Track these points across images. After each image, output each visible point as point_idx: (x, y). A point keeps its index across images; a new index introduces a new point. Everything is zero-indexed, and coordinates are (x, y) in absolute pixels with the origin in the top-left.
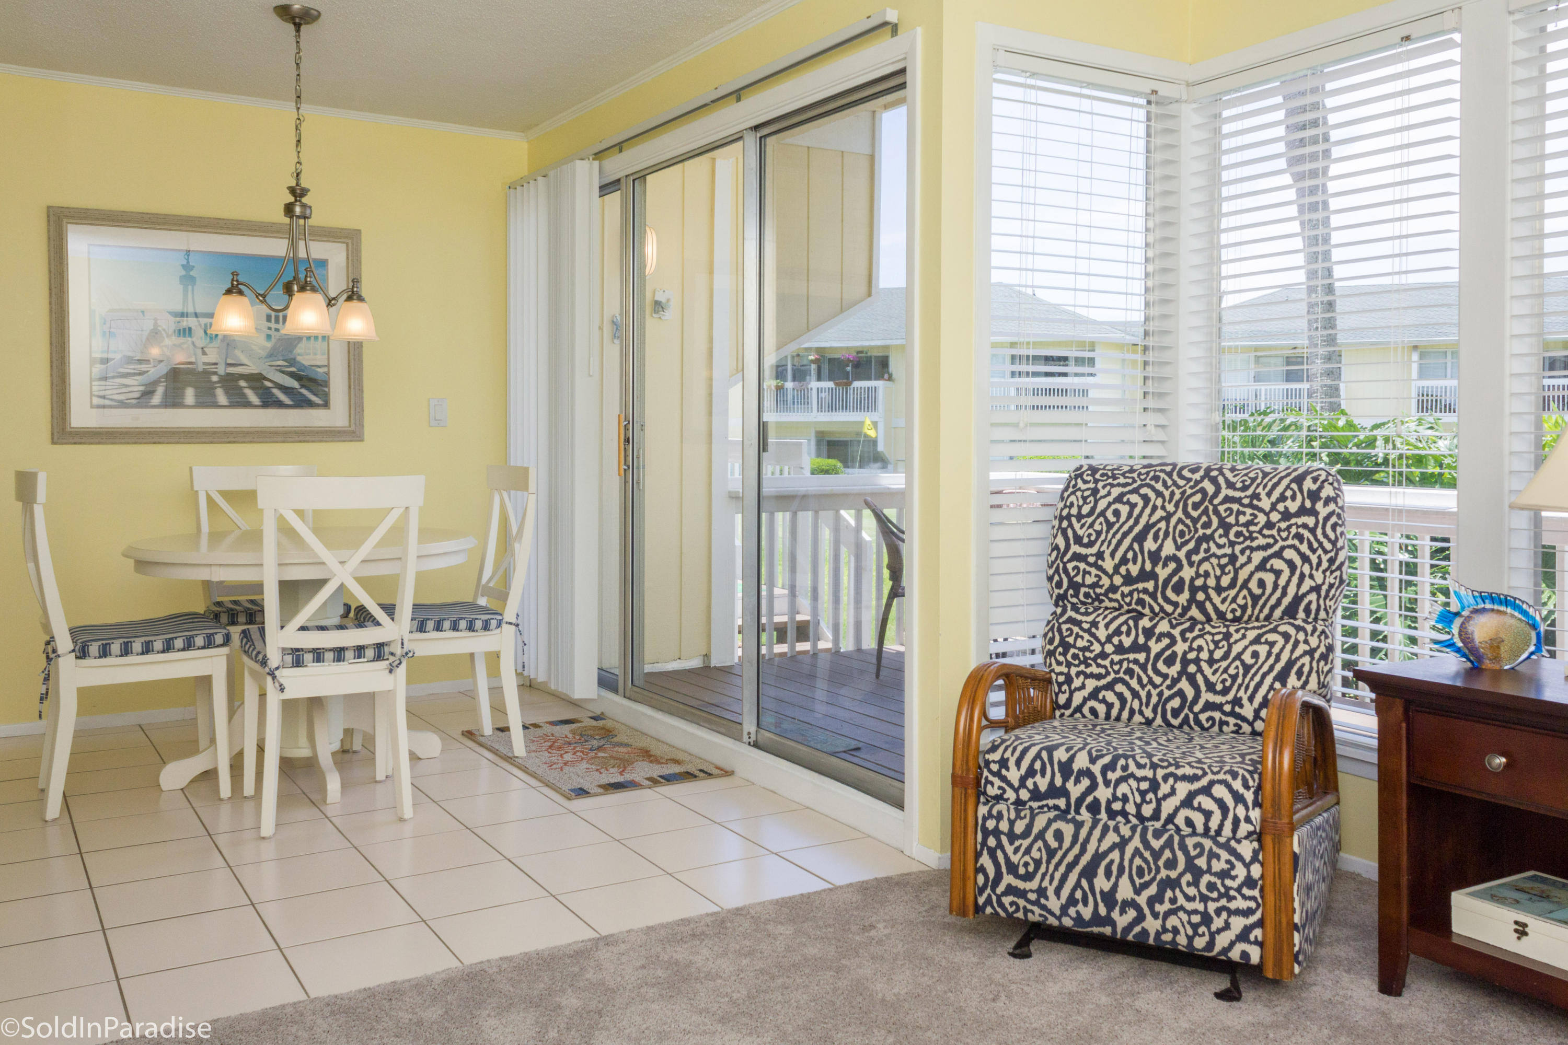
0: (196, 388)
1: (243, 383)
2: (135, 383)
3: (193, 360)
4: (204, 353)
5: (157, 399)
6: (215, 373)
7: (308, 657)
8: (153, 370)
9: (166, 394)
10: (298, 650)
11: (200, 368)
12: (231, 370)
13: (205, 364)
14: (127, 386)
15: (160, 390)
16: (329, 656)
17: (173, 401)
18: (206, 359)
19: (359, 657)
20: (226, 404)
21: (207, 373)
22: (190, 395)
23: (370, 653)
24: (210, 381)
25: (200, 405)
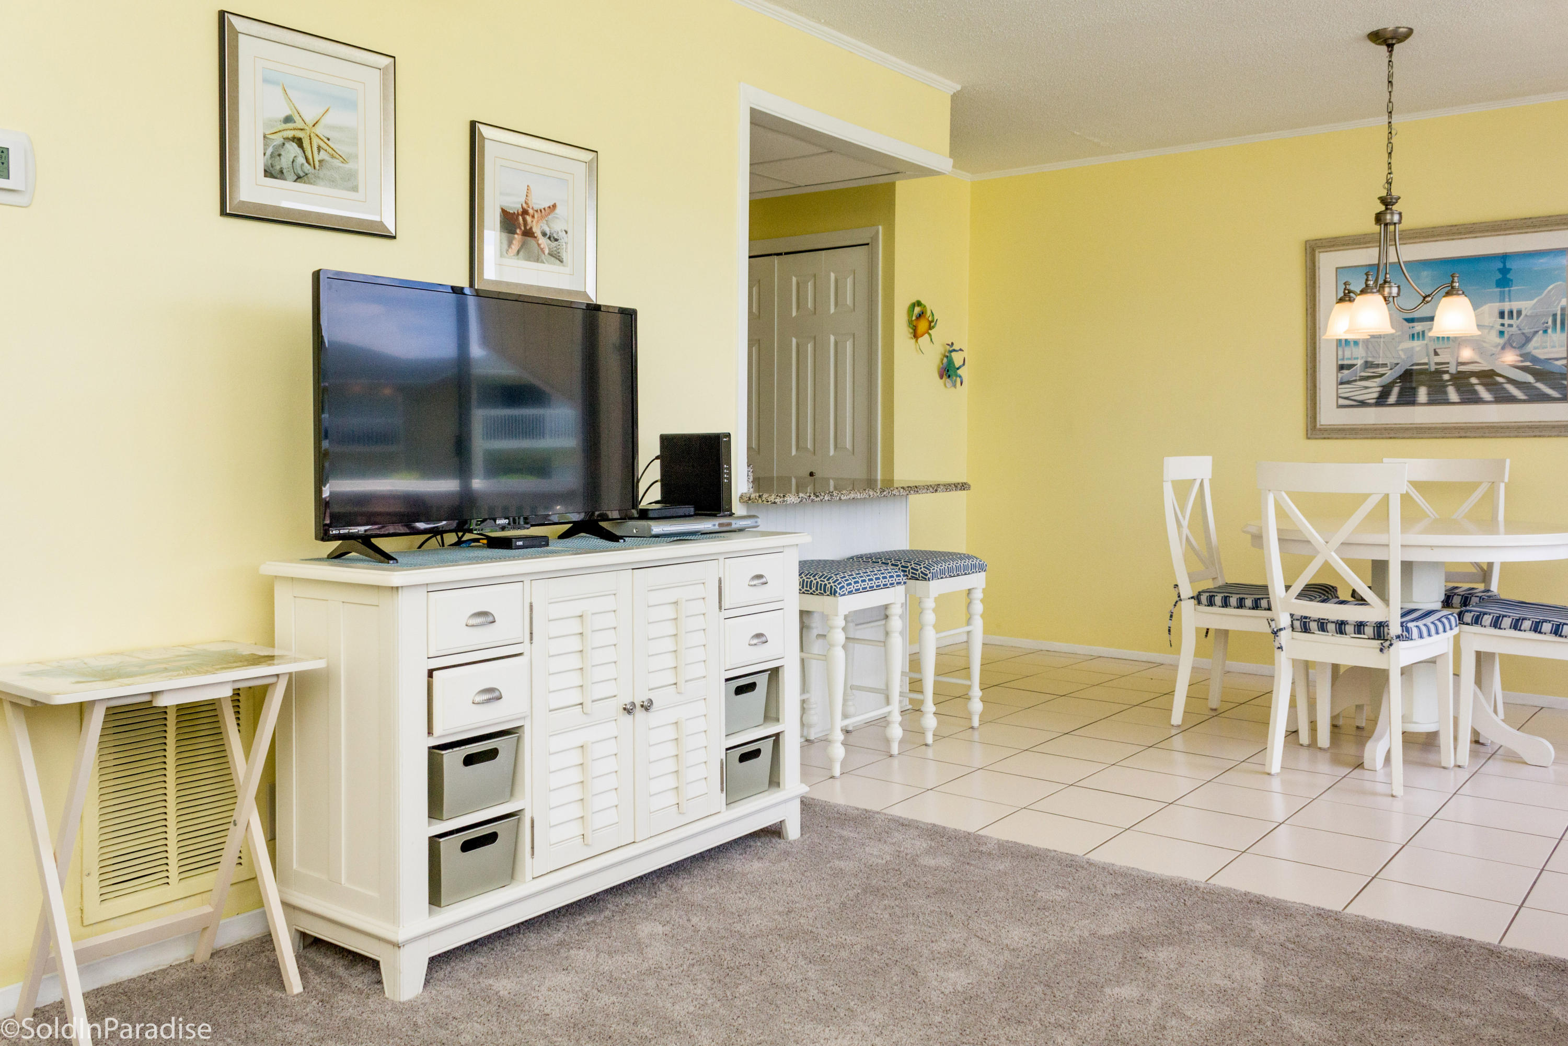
0: (1429, 387)
1: (1474, 380)
2: (1374, 384)
3: (1426, 361)
4: (1436, 354)
5: (1393, 399)
6: (1447, 372)
7: (1313, 626)
8: (1389, 372)
9: (1400, 394)
10: (1306, 618)
11: (1433, 368)
12: (1462, 368)
13: (1437, 364)
14: (1366, 388)
15: (1396, 390)
16: (1331, 627)
17: (1407, 398)
18: (1438, 359)
19: (1359, 633)
20: (1458, 400)
21: (1439, 373)
22: (1422, 394)
23: (1369, 631)
24: (1442, 380)
25: (1431, 403)
